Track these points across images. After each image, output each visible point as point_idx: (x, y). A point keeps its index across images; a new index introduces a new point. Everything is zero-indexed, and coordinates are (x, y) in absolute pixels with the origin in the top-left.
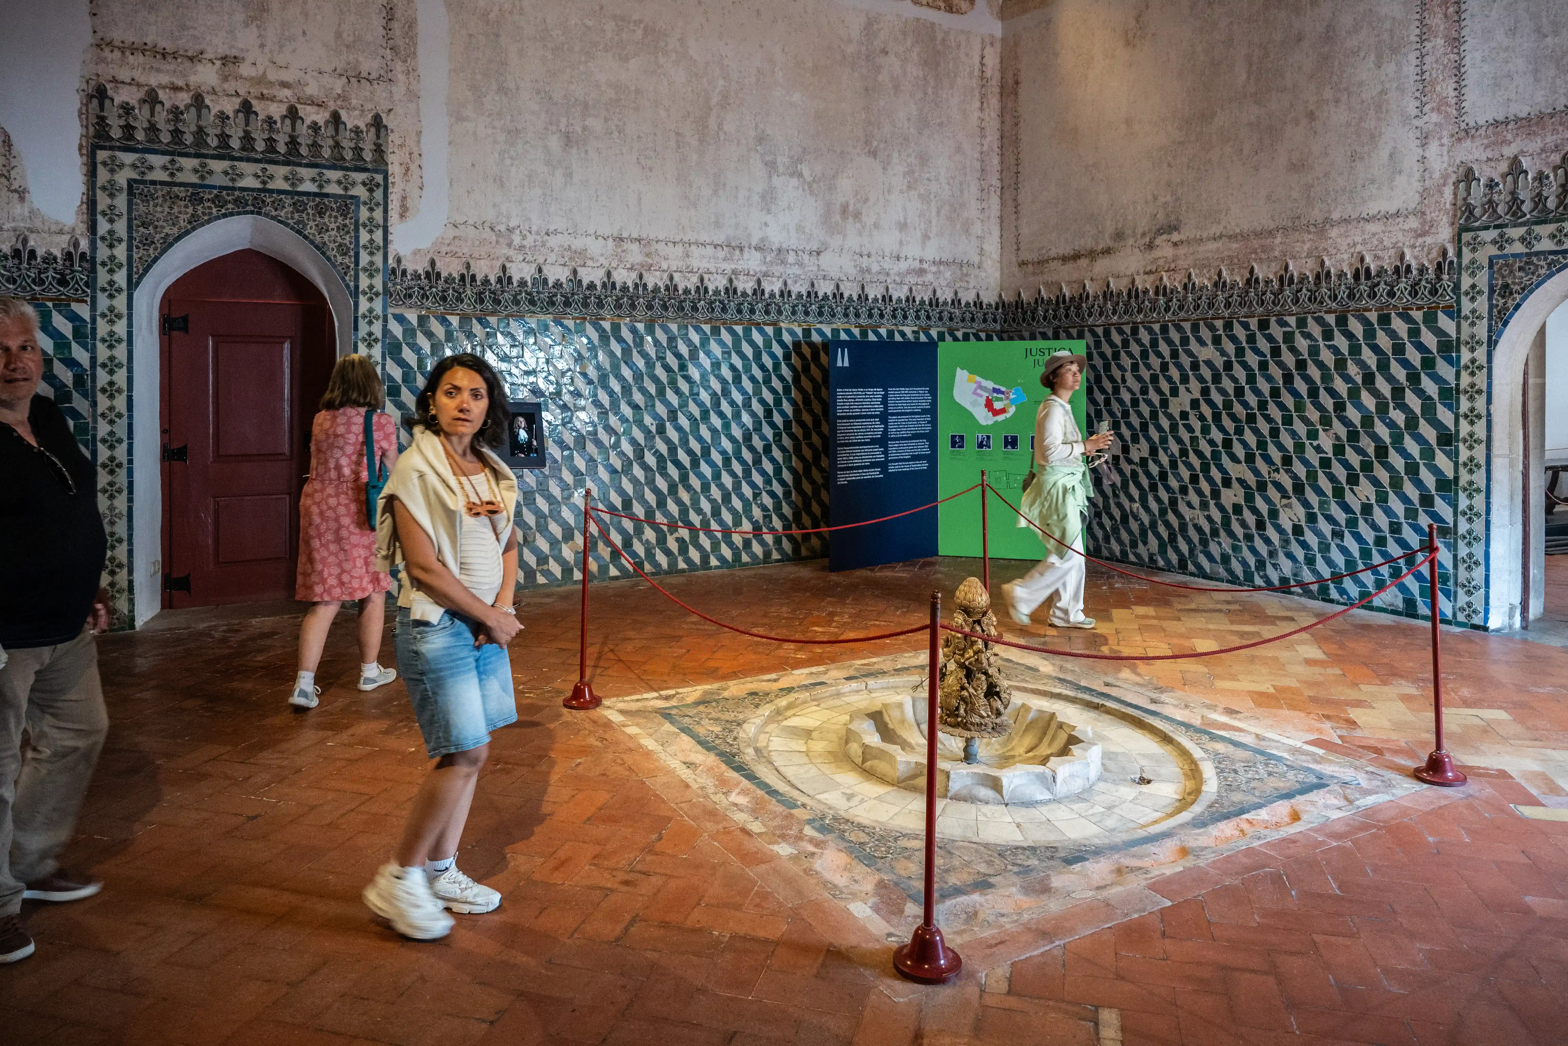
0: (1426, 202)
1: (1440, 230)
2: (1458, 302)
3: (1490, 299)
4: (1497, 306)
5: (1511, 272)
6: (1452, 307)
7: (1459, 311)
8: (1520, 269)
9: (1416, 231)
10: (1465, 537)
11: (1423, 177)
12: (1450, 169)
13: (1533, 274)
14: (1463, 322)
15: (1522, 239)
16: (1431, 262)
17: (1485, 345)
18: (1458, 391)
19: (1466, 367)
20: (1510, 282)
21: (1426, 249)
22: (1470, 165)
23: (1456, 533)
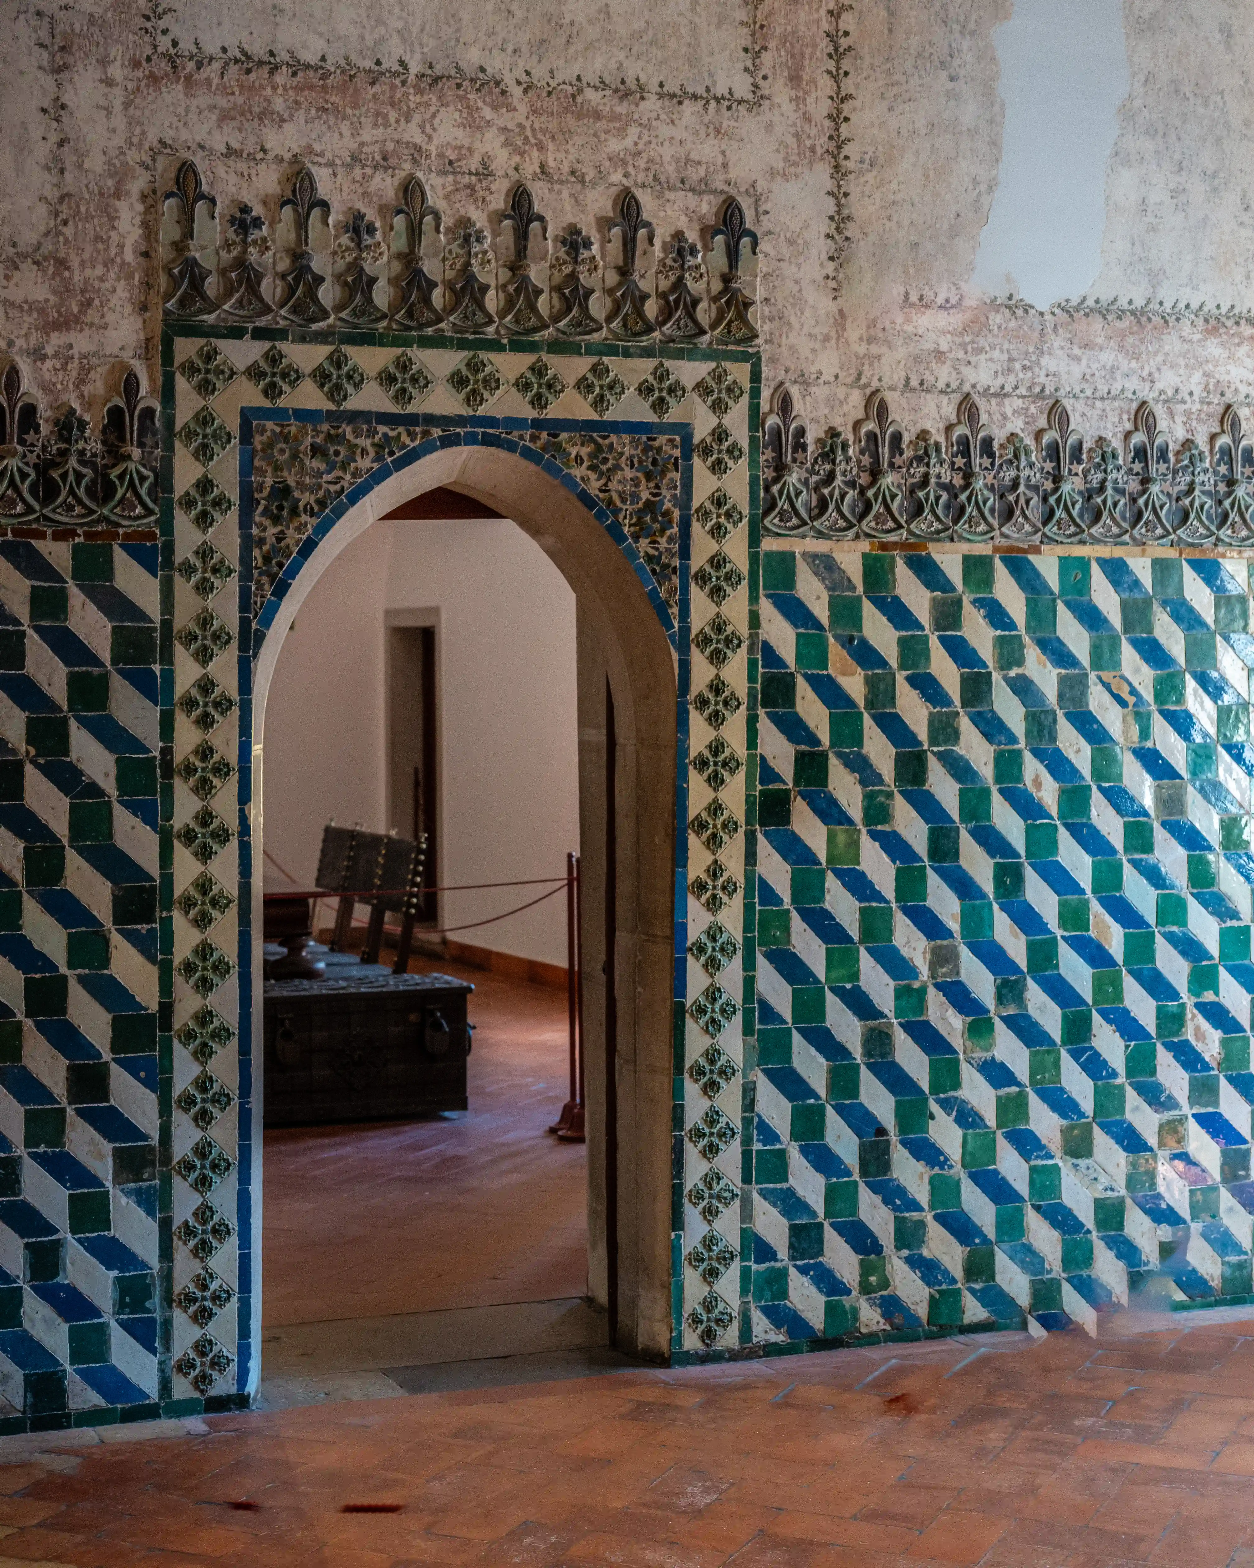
0: (68, 231)
1: (110, 317)
2: (167, 525)
3: (245, 523)
4: (262, 541)
5: (295, 456)
6: (152, 536)
7: (169, 548)
8: (316, 450)
9: (42, 311)
10: (190, 1167)
11: (57, 159)
12: (132, 157)
13: (344, 467)
14: (179, 580)
15: (321, 376)
16: (88, 405)
17: (234, 644)
18: (168, 770)
19: (190, 704)
20: (291, 482)
21: (73, 366)
22: (188, 156)
23: (166, 1158)
